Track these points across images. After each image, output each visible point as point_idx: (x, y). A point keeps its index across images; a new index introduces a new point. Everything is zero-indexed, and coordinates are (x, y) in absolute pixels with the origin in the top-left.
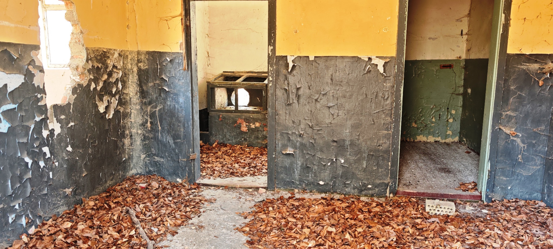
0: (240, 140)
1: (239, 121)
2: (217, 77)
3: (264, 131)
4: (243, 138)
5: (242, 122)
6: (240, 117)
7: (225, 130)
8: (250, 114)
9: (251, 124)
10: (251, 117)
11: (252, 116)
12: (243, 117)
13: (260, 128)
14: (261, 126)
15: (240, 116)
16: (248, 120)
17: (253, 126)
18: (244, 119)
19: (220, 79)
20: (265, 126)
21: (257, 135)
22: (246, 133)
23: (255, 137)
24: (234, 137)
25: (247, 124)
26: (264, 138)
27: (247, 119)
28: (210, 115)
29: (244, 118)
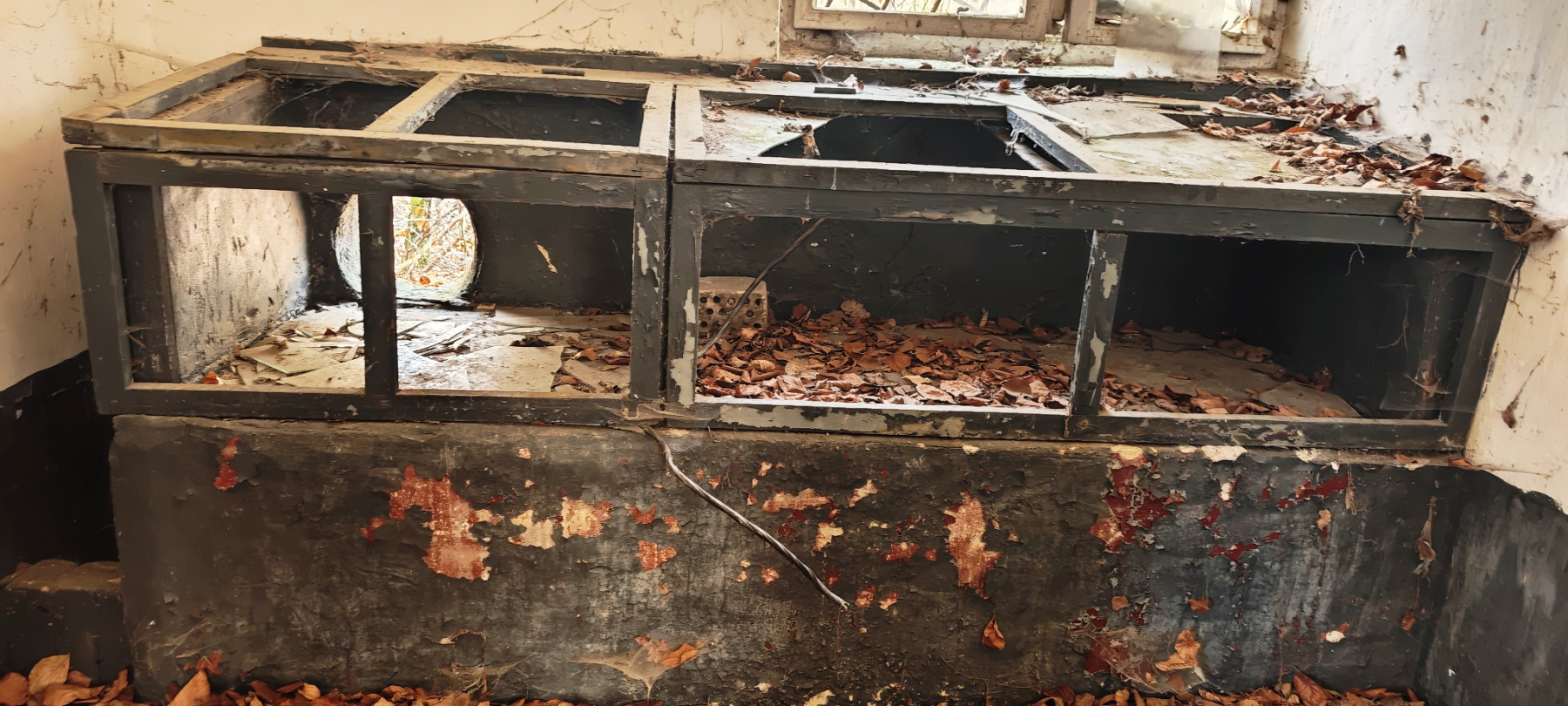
0: (425, 651)
1: (413, 491)
2: (193, 85)
3: (636, 567)
4: (445, 627)
5: (438, 498)
6: (416, 458)
7: (280, 573)
8: (515, 434)
9: (525, 519)
10: (525, 453)
11: (534, 449)
12: (449, 459)
13: (605, 547)
14: (608, 532)
15: (415, 447)
16: (494, 480)
17: (537, 534)
18: (458, 479)
19: (222, 96)
20: (641, 527)
21: (573, 603)
22: (470, 589)
23: (555, 618)
24: (360, 627)
25: (484, 515)
26: (634, 628)
27: (481, 479)
28: (121, 438)
29: (451, 464)
